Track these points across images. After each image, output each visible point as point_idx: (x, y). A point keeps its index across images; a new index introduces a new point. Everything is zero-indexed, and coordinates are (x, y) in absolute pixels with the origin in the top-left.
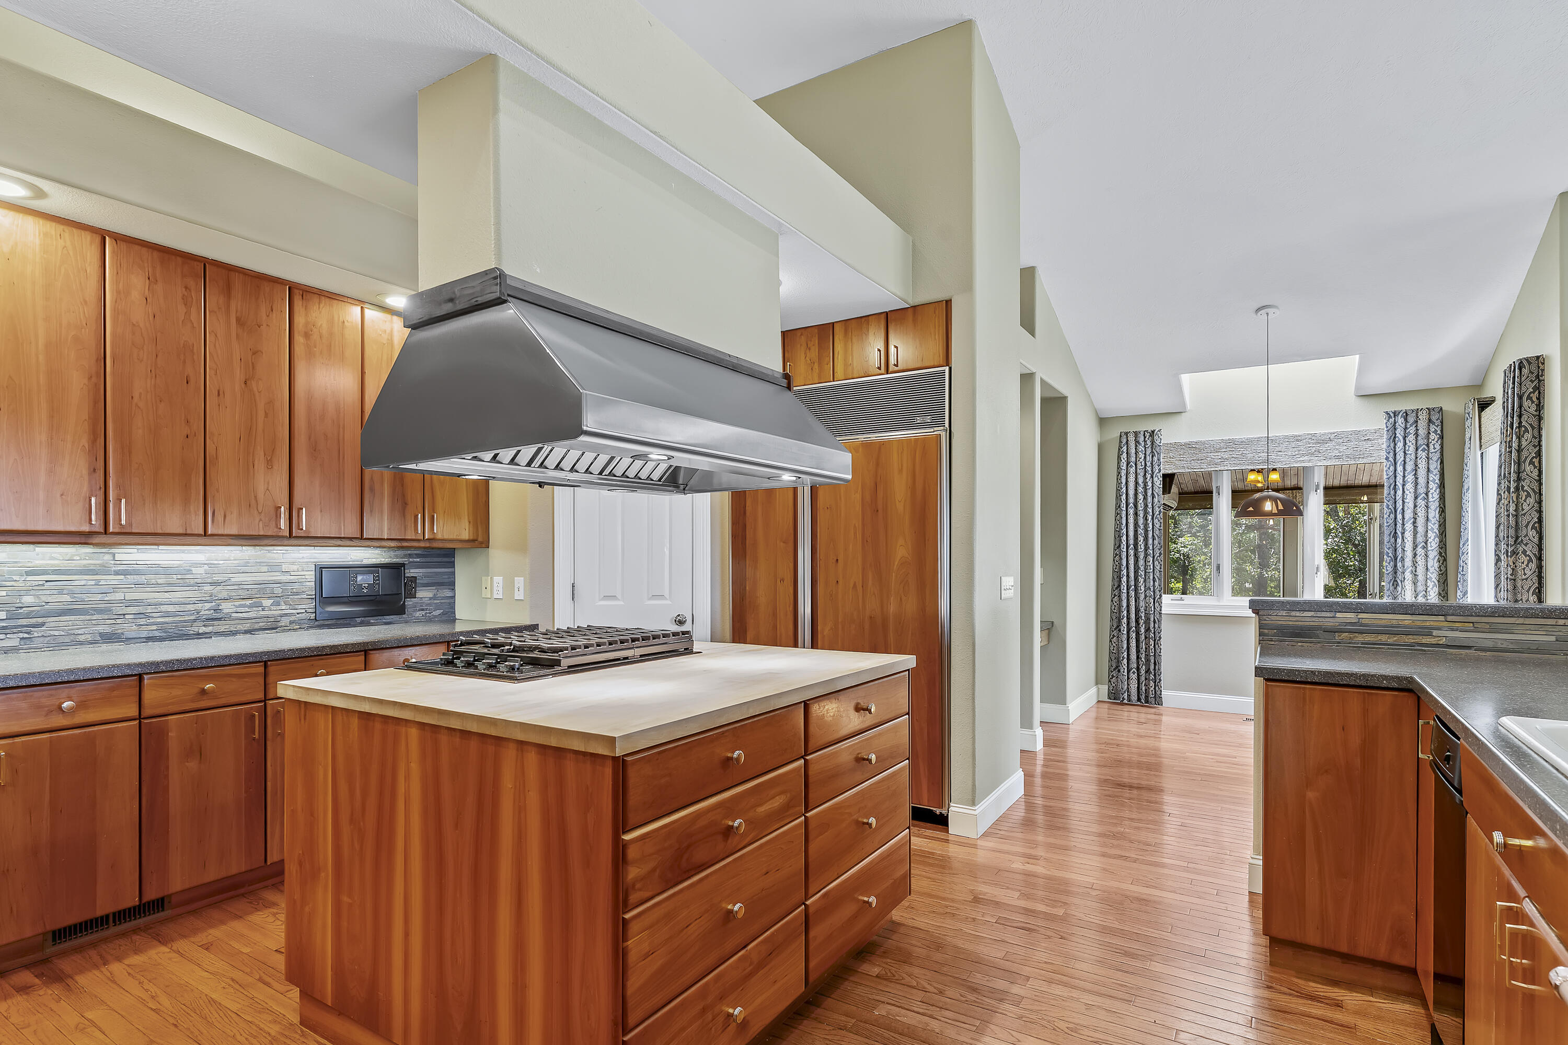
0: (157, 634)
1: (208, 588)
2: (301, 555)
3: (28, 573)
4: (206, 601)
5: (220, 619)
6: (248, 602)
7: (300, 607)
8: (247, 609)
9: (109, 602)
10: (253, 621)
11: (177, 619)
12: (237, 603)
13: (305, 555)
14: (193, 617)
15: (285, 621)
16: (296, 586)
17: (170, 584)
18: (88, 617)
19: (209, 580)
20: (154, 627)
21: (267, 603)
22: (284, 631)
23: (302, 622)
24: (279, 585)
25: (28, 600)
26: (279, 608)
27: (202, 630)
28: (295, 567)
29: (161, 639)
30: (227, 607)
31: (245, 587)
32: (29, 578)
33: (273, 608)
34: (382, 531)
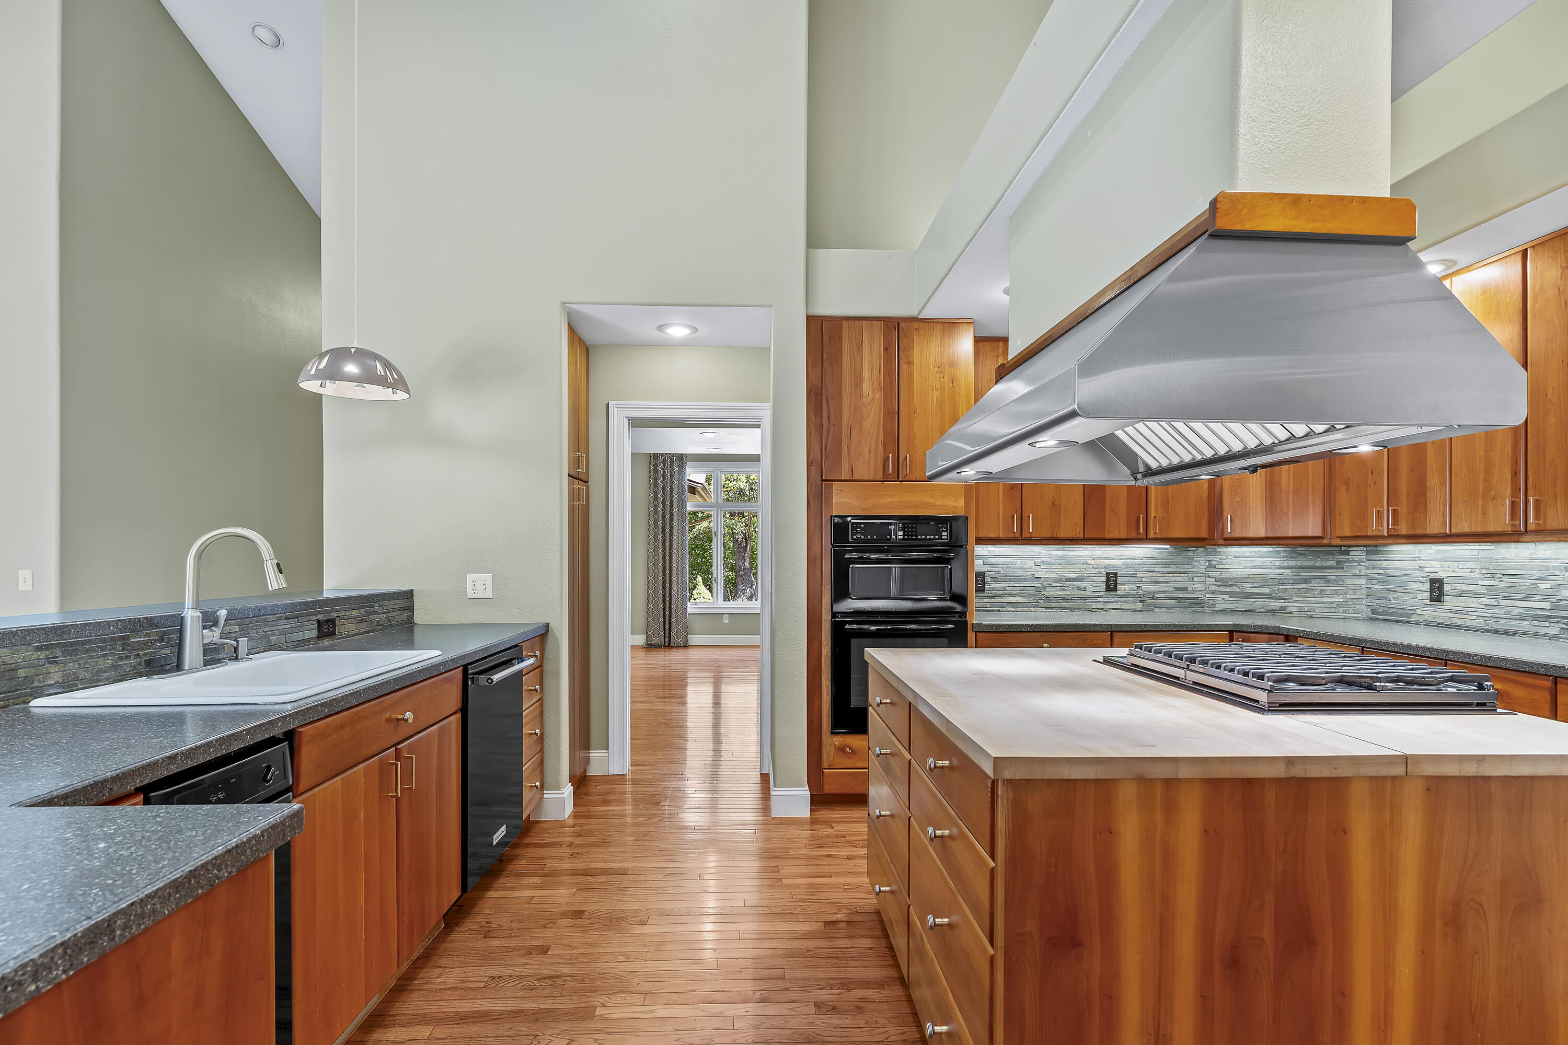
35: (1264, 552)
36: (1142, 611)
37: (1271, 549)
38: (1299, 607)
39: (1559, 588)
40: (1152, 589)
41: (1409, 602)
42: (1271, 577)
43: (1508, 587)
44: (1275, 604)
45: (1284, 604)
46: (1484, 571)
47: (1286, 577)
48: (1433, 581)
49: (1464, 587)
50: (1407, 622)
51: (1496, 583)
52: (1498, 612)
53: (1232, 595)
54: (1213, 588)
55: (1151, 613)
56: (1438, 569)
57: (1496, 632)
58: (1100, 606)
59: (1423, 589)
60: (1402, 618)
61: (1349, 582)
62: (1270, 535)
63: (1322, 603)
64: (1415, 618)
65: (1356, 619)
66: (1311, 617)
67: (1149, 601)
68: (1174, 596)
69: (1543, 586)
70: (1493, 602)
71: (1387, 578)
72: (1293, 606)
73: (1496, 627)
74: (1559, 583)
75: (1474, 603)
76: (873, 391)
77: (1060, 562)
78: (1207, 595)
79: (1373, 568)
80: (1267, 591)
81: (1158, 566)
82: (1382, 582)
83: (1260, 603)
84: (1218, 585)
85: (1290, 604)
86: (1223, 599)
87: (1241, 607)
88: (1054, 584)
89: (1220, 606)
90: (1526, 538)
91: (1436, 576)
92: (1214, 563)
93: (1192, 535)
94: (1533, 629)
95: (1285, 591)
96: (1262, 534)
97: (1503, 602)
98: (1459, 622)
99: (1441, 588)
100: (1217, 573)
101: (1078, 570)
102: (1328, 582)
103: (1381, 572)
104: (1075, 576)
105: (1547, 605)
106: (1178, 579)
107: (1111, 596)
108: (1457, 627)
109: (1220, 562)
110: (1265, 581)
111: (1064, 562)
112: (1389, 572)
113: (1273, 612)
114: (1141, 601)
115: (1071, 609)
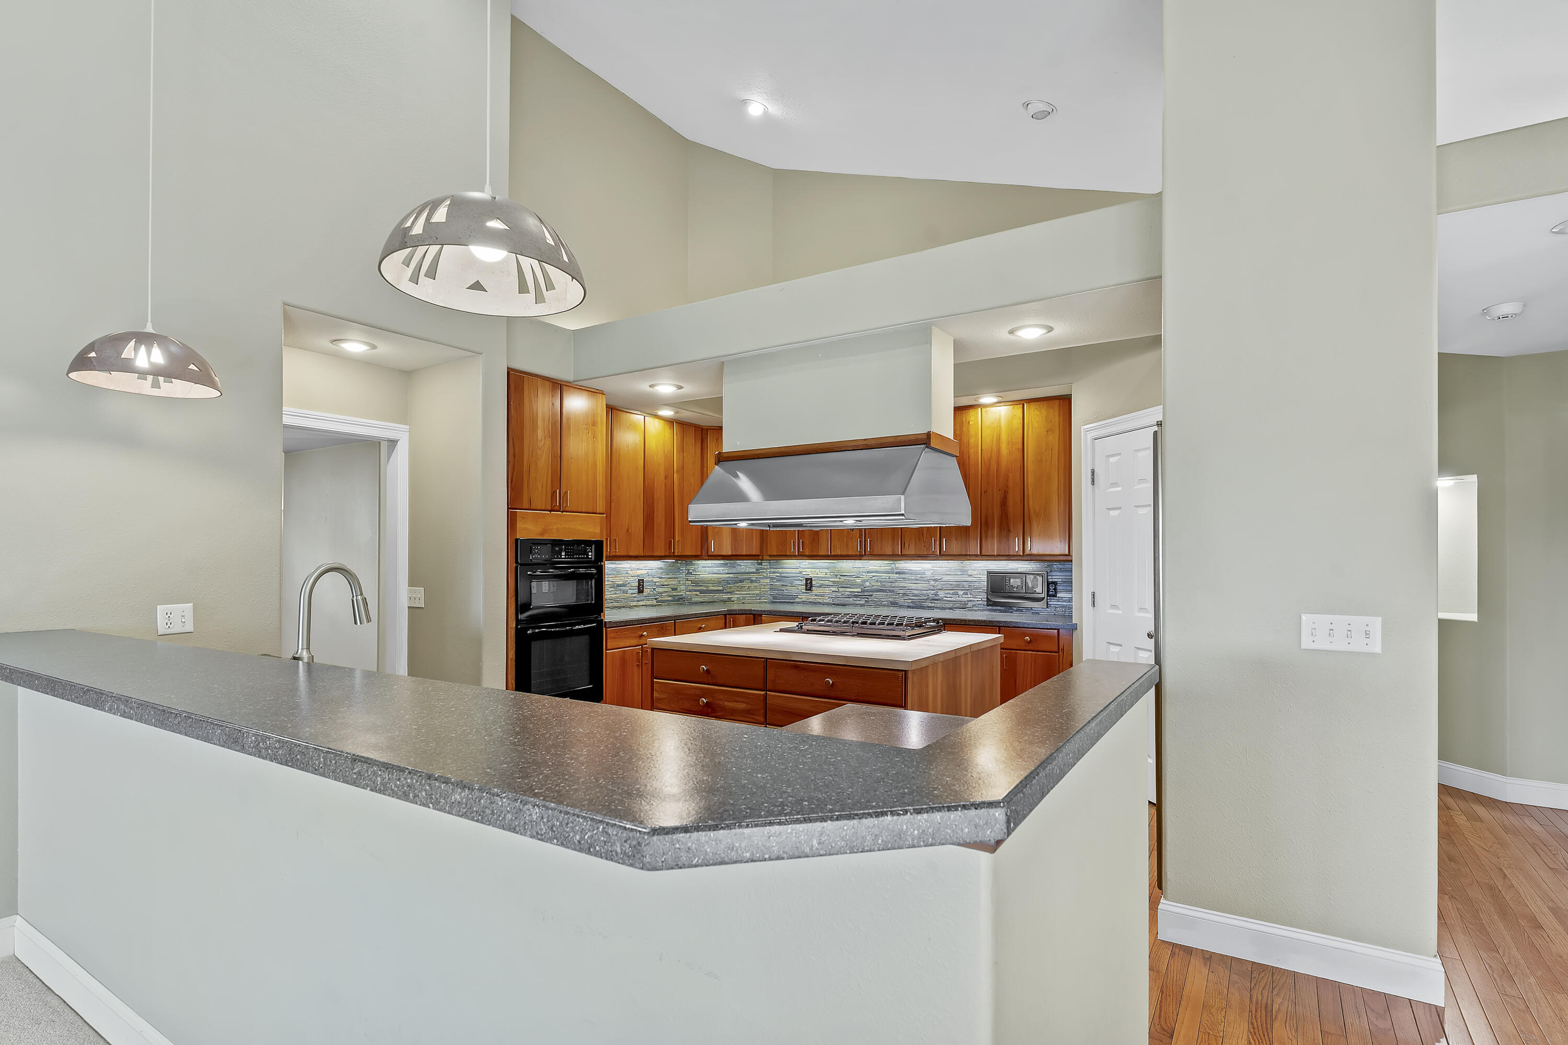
0: (911, 605)
1: (932, 582)
2: (979, 565)
3: (868, 572)
4: (932, 590)
5: (938, 600)
6: (951, 592)
7: (978, 597)
8: (951, 596)
9: (893, 587)
10: (954, 603)
11: (919, 598)
12: (946, 592)
13: (981, 565)
14: (926, 598)
15: (970, 604)
16: (976, 584)
17: (916, 580)
18: (886, 594)
19: (933, 578)
20: (910, 601)
21: (961, 593)
22: (969, 610)
23: (980, 606)
24: (967, 583)
25: (867, 584)
26: (967, 596)
27: (930, 605)
28: (976, 573)
29: (913, 608)
30: (941, 594)
31: (950, 583)
32: (868, 574)
33: (964, 596)
34: (993, 551)
35: (719, 564)
36: (656, 606)
37: (723, 562)
38: (738, 598)
39: (865, 581)
40: (661, 590)
41: (794, 591)
42: (723, 579)
43: (843, 582)
44: (725, 596)
45: (730, 596)
46: (832, 574)
47: (731, 579)
48: (807, 580)
49: (822, 582)
50: (793, 603)
51: (838, 580)
52: (838, 594)
53: (702, 592)
54: (691, 588)
55: (660, 606)
56: (810, 573)
57: (838, 605)
58: (635, 603)
59: (802, 584)
60: (791, 600)
61: (762, 581)
62: (734, 554)
63: (749, 594)
64: (797, 600)
65: (765, 602)
66: (744, 603)
67: (659, 599)
68: (671, 594)
69: (858, 580)
70: (836, 589)
71: (781, 578)
72: (734, 597)
73: (838, 602)
74: (864, 579)
75: (827, 590)
76: (545, 438)
77: (613, 572)
78: (687, 593)
79: (774, 573)
80: (721, 588)
81: (664, 574)
82: (778, 581)
83: (717, 596)
84: (693, 586)
85: (733, 596)
86: (696, 595)
87: (706, 599)
88: (610, 589)
89: (694, 600)
90: (864, 558)
91: (808, 577)
92: (691, 571)
93: (694, 554)
94: (854, 602)
95: (730, 588)
96: (730, 553)
97: (841, 590)
98: (820, 601)
99: (811, 583)
100: (692, 578)
101: (623, 578)
102: (752, 581)
103: (779, 575)
104: (621, 583)
105: (859, 590)
106: (673, 583)
107: (641, 596)
108: (820, 603)
109: (694, 570)
110: (719, 582)
111: (616, 572)
112: (783, 575)
113: (724, 601)
114: (656, 599)
115: (620, 608)
